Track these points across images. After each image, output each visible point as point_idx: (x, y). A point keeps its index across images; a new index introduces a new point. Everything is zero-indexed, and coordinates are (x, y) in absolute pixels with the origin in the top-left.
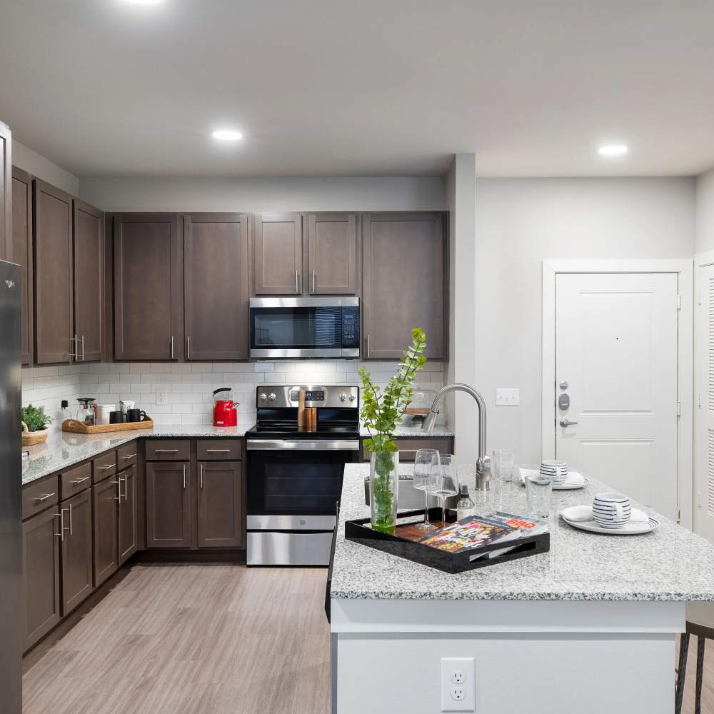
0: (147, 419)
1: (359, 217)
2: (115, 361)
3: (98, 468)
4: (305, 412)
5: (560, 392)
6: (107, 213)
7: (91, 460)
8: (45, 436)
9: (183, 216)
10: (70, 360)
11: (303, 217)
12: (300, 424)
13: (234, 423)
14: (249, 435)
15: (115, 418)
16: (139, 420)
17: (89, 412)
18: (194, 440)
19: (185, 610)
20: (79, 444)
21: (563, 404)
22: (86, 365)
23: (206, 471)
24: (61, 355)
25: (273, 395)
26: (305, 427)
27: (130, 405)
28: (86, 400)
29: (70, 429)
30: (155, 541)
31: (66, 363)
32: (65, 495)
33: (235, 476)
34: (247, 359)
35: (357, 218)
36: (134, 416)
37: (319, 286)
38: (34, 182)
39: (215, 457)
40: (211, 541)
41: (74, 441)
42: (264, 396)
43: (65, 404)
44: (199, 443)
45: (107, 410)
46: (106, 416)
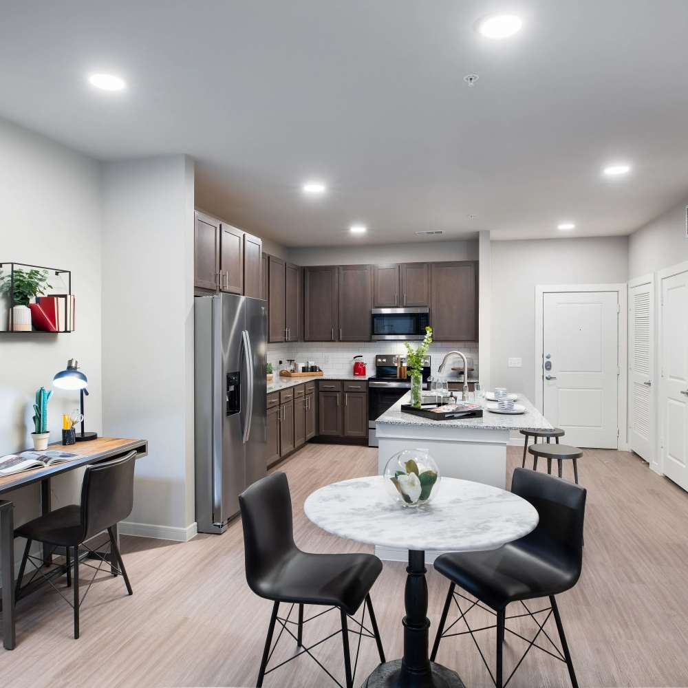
0: (320, 371)
1: (429, 265)
2: (305, 341)
3: (296, 392)
4: (400, 369)
5: (546, 360)
6: (302, 267)
7: (293, 387)
8: (272, 377)
9: (338, 267)
10: (283, 340)
11: (399, 266)
12: (398, 375)
13: (364, 374)
14: (370, 379)
15: (304, 369)
16: (316, 371)
17: (292, 367)
18: (343, 381)
19: (336, 461)
20: (287, 382)
21: (548, 366)
22: (290, 343)
23: (349, 397)
24: (280, 338)
25: (384, 360)
26: (400, 376)
27: (312, 364)
28: (291, 361)
29: (284, 375)
30: (323, 432)
31: (282, 342)
32: (282, 402)
33: (363, 400)
34: (370, 341)
35: (428, 265)
36: (314, 369)
37: (408, 302)
38: (269, 257)
39: (353, 390)
40: (350, 432)
41: (285, 380)
42: (380, 360)
43: (281, 362)
44: (345, 382)
45: (301, 365)
46: (300, 369)
